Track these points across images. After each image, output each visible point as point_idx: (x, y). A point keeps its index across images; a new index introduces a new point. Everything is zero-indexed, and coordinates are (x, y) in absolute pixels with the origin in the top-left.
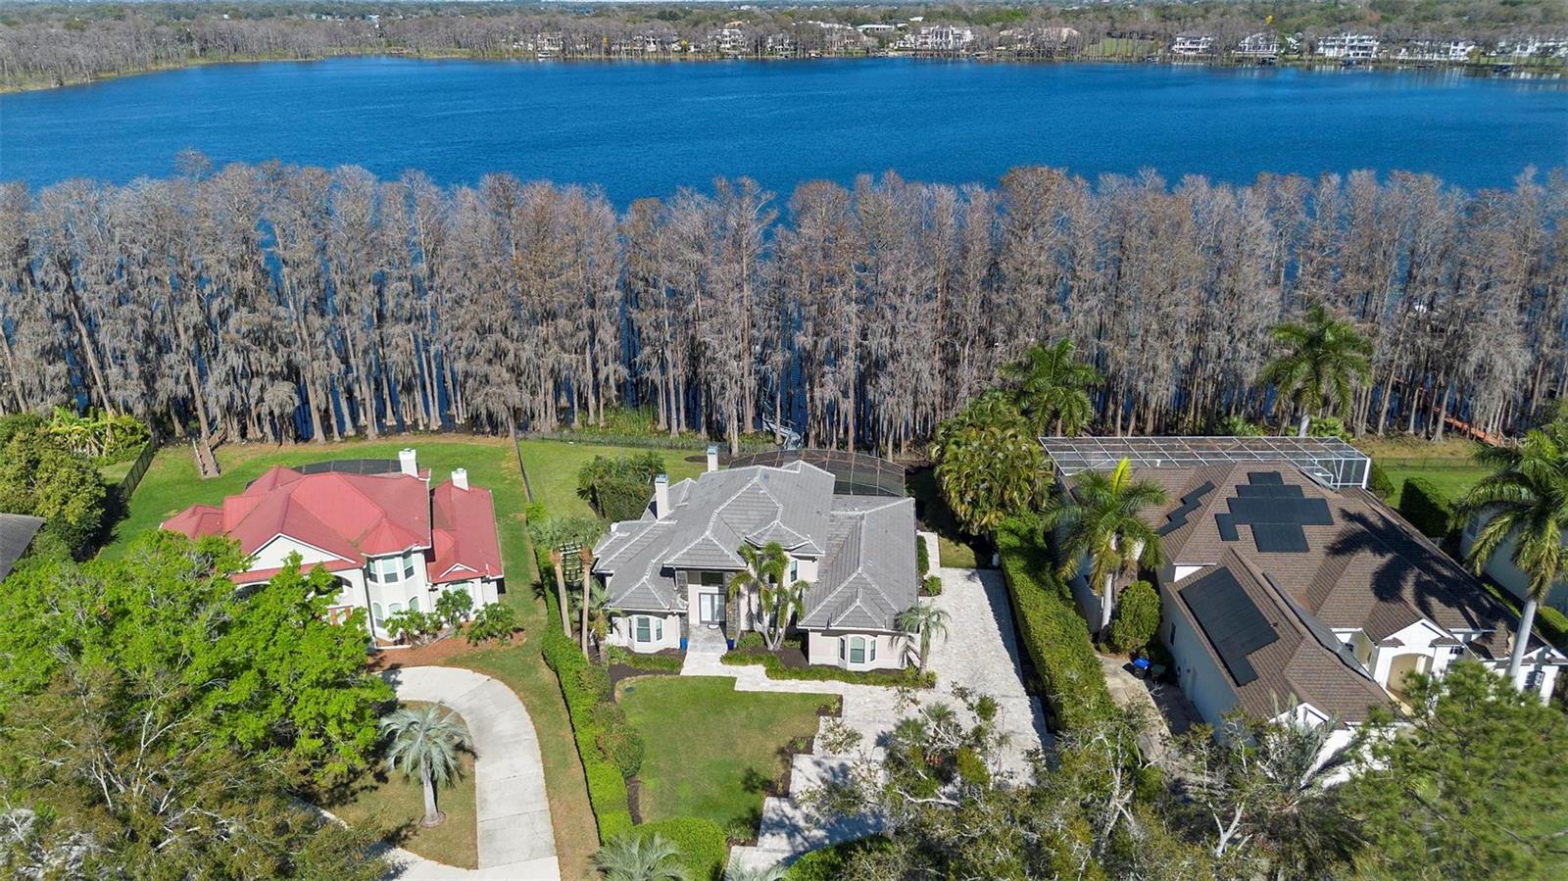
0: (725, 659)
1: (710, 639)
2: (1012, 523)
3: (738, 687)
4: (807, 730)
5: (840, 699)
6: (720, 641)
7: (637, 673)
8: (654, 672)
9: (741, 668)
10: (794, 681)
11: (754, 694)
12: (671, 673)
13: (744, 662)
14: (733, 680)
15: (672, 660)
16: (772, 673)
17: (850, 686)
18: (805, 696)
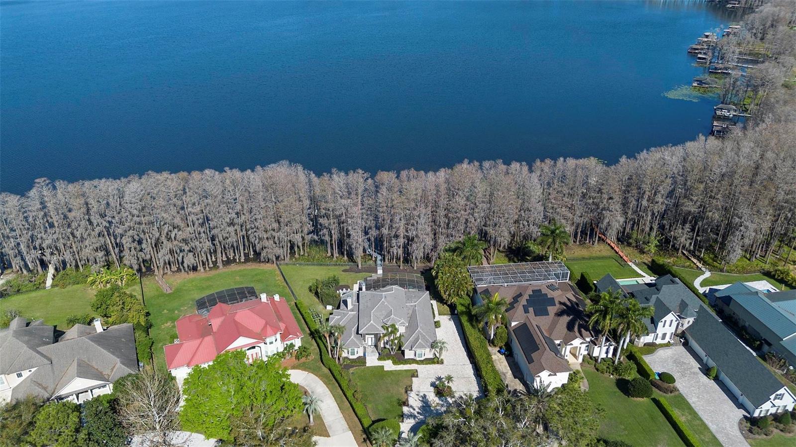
0: (379, 359)
1: (372, 352)
2: (462, 301)
3: (385, 369)
4: (409, 383)
5: (417, 371)
6: (375, 352)
7: (353, 367)
8: (358, 366)
9: (384, 362)
10: (402, 365)
11: (391, 371)
12: (363, 366)
13: (385, 360)
14: (383, 367)
15: (362, 360)
16: (395, 363)
17: (419, 366)
18: (406, 371)
